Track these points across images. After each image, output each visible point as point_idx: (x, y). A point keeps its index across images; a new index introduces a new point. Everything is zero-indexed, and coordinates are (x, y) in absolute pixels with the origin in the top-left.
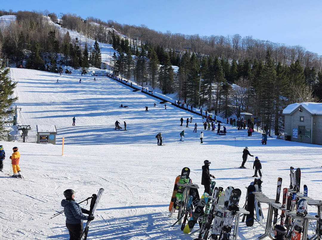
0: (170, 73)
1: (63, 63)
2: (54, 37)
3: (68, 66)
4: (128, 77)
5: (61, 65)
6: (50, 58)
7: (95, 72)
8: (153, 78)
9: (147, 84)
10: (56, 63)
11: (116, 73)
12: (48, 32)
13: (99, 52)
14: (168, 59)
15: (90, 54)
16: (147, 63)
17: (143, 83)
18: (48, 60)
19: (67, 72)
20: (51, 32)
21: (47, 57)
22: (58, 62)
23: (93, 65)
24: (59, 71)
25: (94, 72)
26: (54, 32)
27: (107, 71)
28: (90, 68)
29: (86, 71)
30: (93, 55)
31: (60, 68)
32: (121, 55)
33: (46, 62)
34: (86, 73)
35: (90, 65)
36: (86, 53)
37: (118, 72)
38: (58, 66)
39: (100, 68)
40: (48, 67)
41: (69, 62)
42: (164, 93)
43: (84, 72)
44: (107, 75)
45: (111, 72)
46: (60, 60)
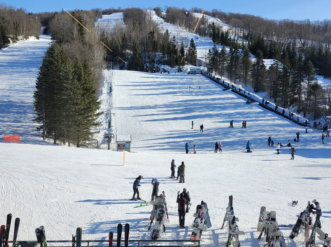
0: (262, 71)
1: (160, 62)
2: (153, 37)
3: (165, 65)
4: (221, 74)
5: (159, 64)
6: (149, 58)
7: (191, 70)
8: (246, 76)
9: (240, 81)
10: (154, 62)
11: (210, 70)
12: (148, 33)
13: (195, 49)
14: (260, 56)
15: (186, 51)
16: (240, 60)
17: (235, 81)
18: (147, 60)
19: (165, 71)
20: (151, 32)
21: (147, 57)
22: (156, 61)
23: (188, 62)
24: (157, 71)
25: (189, 70)
26: (153, 33)
27: (202, 68)
28: (186, 66)
29: (182, 69)
30: (189, 53)
31: (157, 67)
32: (215, 52)
33: (145, 62)
34: (181, 71)
35: (186, 62)
36: (182, 51)
37: (212, 69)
38: (156, 65)
39: (196, 65)
40: (147, 67)
41: (166, 61)
42: (256, 91)
43: (180, 70)
44: (202, 73)
45: (206, 69)
46: (158, 60)
